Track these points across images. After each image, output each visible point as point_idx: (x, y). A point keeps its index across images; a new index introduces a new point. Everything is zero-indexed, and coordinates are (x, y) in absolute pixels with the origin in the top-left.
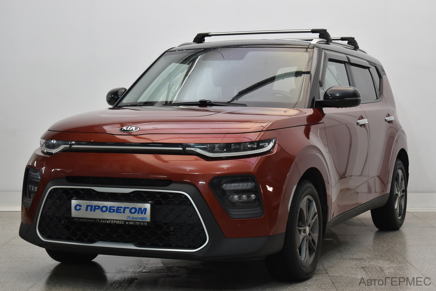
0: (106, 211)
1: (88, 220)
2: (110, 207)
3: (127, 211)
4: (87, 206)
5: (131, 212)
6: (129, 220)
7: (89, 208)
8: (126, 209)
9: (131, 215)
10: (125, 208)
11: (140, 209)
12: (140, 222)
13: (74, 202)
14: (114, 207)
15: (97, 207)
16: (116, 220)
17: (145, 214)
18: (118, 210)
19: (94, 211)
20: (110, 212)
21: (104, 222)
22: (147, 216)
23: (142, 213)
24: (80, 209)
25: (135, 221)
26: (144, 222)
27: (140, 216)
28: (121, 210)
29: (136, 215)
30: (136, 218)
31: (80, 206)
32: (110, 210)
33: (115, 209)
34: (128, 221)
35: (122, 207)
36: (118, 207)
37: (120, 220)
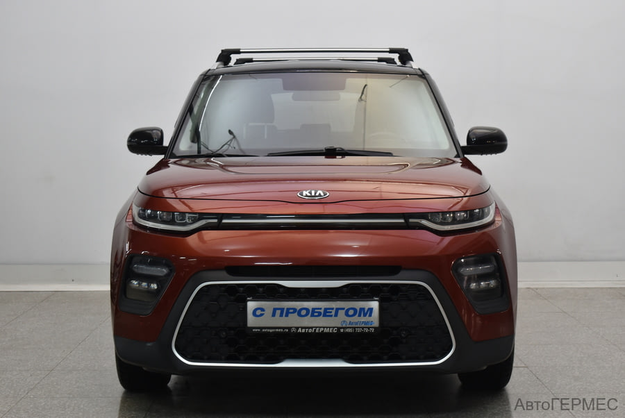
0: (306, 315)
1: (277, 330)
2: (313, 309)
3: (341, 313)
4: (275, 310)
5: (347, 314)
6: (344, 326)
7: (278, 312)
8: (340, 311)
9: (348, 319)
10: (337, 310)
11: (362, 309)
12: (363, 328)
13: (251, 305)
14: (321, 309)
15: (291, 311)
16: (324, 328)
17: (370, 315)
18: (326, 313)
19: (287, 316)
20: (312, 315)
21: (303, 331)
22: (375, 319)
23: (365, 315)
24: (262, 315)
25: (354, 328)
26: (369, 328)
27: (363, 319)
28: (331, 312)
29: (356, 319)
30: (356, 323)
31: (262, 310)
32: (314, 313)
33: (322, 311)
34: (344, 328)
35: (333, 309)
36: (326, 309)
37: (330, 328)
